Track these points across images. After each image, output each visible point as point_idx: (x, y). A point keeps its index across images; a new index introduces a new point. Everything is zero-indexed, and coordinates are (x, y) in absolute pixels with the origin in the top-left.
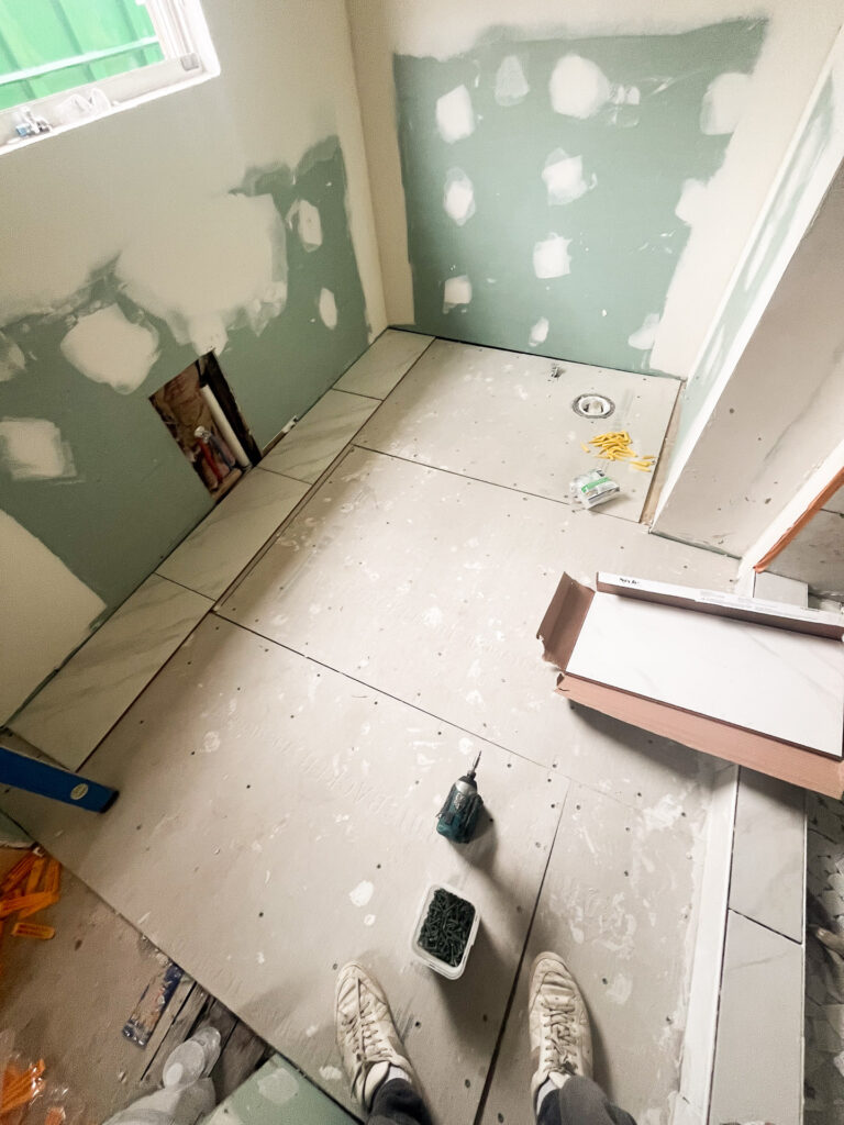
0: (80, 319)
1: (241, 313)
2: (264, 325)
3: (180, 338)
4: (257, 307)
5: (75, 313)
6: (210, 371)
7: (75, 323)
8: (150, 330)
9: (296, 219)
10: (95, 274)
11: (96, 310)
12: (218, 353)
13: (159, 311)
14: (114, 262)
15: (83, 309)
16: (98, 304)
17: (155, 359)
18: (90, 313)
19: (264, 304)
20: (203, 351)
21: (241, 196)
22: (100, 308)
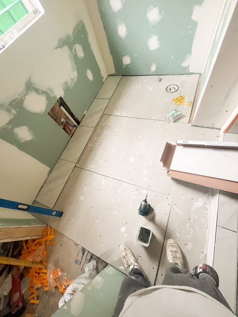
0: (26, 97)
1: (66, 83)
2: (73, 85)
3: (52, 95)
4: (70, 81)
5: (24, 96)
6: (61, 102)
7: (25, 99)
8: (44, 95)
9: (75, 50)
10: (26, 84)
11: (29, 94)
12: (62, 97)
13: (45, 89)
14: (30, 79)
15: (26, 94)
16: (29, 92)
17: (47, 103)
18: (28, 95)
19: (71, 79)
20: (58, 97)
21: (59, 49)
22: (30, 92)
